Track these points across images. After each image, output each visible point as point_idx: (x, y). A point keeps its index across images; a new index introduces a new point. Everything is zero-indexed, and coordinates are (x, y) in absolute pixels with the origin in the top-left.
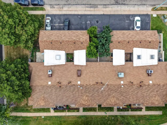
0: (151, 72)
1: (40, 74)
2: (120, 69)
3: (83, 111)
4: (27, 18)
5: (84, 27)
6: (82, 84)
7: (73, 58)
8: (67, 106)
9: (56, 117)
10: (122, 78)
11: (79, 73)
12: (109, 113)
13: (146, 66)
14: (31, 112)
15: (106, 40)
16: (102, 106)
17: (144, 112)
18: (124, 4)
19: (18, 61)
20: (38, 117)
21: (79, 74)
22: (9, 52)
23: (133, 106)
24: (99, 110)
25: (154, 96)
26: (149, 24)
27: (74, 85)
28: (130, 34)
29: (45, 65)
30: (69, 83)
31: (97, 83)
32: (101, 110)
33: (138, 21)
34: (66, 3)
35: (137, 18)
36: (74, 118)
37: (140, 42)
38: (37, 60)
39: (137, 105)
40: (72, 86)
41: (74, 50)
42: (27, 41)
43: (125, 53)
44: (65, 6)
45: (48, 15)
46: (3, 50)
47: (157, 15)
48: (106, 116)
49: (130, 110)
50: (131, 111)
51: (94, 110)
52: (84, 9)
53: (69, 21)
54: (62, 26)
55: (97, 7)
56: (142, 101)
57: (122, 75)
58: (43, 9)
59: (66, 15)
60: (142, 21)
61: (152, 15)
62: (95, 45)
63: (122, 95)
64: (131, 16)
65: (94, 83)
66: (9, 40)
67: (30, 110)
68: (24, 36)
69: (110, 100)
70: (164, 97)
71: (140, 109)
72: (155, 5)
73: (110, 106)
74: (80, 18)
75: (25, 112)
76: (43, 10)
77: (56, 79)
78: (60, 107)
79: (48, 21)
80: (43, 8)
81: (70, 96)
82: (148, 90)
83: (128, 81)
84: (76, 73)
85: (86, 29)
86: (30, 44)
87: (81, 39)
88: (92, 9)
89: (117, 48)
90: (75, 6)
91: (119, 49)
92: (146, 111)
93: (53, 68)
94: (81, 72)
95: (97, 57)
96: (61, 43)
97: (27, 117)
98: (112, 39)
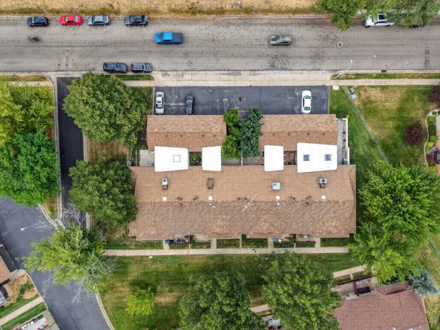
0: (323, 181)
1: (149, 185)
2: (276, 176)
3: (218, 247)
4: (130, 98)
5: (218, 108)
6: (215, 200)
7: (200, 160)
8: (191, 237)
9: (172, 257)
10: (278, 191)
11: (211, 184)
12: (260, 251)
13: (317, 172)
14: (131, 249)
15: (253, 132)
16: (248, 237)
17: (318, 249)
18: (286, 69)
19: (116, 165)
20: (142, 257)
21: (210, 186)
22: (94, 150)
23: (299, 239)
24: (243, 245)
25: (330, 220)
26: (327, 102)
27: (203, 202)
28: (292, 120)
29: (156, 170)
30: (195, 199)
31: (239, 199)
32: (247, 245)
33: (308, 97)
34: (188, 68)
35: (306, 93)
36: (202, 258)
37: (308, 134)
38: (141, 162)
39: (306, 237)
40: (199, 203)
41: (202, 147)
42: (129, 134)
43: (285, 153)
44: (187, 72)
45: (158, 89)
46: (84, 146)
47: (340, 87)
48: (255, 256)
49: (295, 244)
50: (297, 247)
51: (235, 245)
52: (218, 77)
53: (194, 98)
54: (182, 106)
55: (240, 74)
56: (311, 229)
57: (277, 186)
58: (150, 78)
59: (189, 87)
60: (314, 98)
61: (332, 87)
62: (235, 139)
63: (279, 218)
64: (296, 89)
65: (234, 198)
66: (107, 134)
67: (130, 244)
68: (126, 127)
69: (260, 227)
70: (346, 221)
71: (311, 244)
72: (336, 70)
73: (260, 237)
74: (212, 94)
75: (122, 249)
76: (150, 80)
77: (174, 192)
78: (179, 240)
79: (159, 99)
80: (150, 76)
81: (196, 220)
82: (321, 211)
83: (288, 195)
84: (205, 183)
85: (222, 112)
86: (134, 139)
87: (214, 129)
88: (231, 77)
89: (271, 143)
90: (204, 72)
91: (274, 144)
92: (321, 246)
93: (169, 175)
94: (214, 182)
95: (240, 157)
96: (182, 136)
97: (125, 258)
98: (263, 129)
